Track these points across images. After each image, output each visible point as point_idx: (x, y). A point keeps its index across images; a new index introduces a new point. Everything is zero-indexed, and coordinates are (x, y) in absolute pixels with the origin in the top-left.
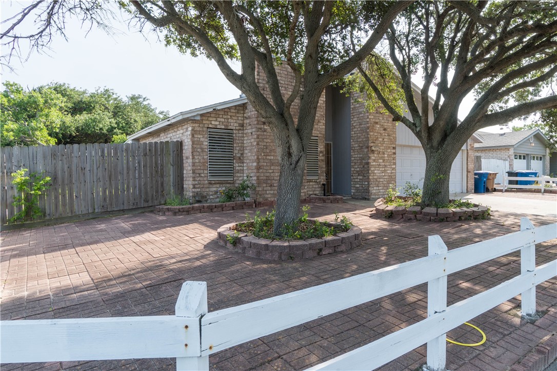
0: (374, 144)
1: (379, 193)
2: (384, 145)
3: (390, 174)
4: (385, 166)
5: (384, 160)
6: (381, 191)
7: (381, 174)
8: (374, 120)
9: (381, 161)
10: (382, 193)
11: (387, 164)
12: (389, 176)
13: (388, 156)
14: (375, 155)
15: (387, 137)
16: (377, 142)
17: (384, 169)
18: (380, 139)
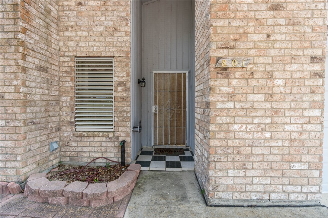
0: (231, 52)
1: (249, 188)
2: (273, 52)
3: (295, 136)
4: (276, 111)
5: (271, 95)
6: (256, 181)
7: (256, 135)
9: (261, 97)
10: (261, 188)
11: (286, 105)
12: (291, 140)
13: (290, 82)
14: (234, 82)
15: (284, 29)
16: (241, 45)
17: (269, 121)
18: (256, 37)
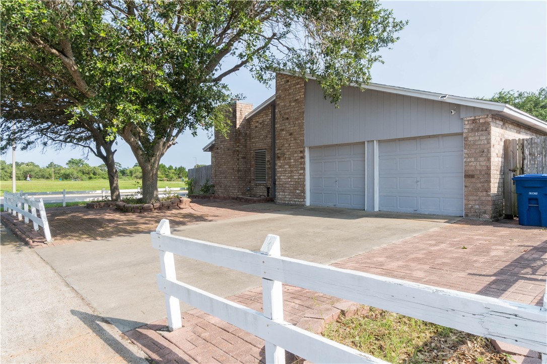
0: (280, 151)
1: (285, 199)
2: (290, 150)
3: (297, 180)
4: (292, 171)
5: (290, 166)
6: (287, 196)
7: (287, 180)
8: (280, 128)
9: (287, 166)
10: (288, 199)
11: (294, 169)
12: (296, 182)
13: (295, 161)
14: (281, 161)
15: (293, 142)
16: (283, 148)
17: (290, 175)
18: (286, 145)
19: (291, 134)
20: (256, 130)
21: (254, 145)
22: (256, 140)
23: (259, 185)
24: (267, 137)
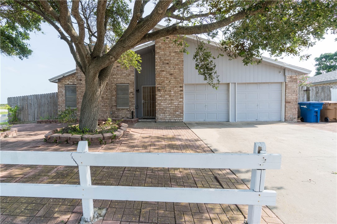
0: (161, 85)
1: (166, 118)
2: (171, 85)
3: (176, 105)
4: (172, 100)
5: (171, 96)
6: (167, 117)
7: (167, 106)
8: (160, 69)
9: (168, 96)
10: (168, 118)
11: (174, 98)
12: (176, 107)
13: (175, 92)
14: (162, 93)
15: (173, 80)
16: (163, 84)
17: (170, 102)
18: (166, 82)
19: (171, 74)
20: (117, 69)
21: (115, 80)
22: (118, 76)
23: (121, 110)
24: (129, 75)
